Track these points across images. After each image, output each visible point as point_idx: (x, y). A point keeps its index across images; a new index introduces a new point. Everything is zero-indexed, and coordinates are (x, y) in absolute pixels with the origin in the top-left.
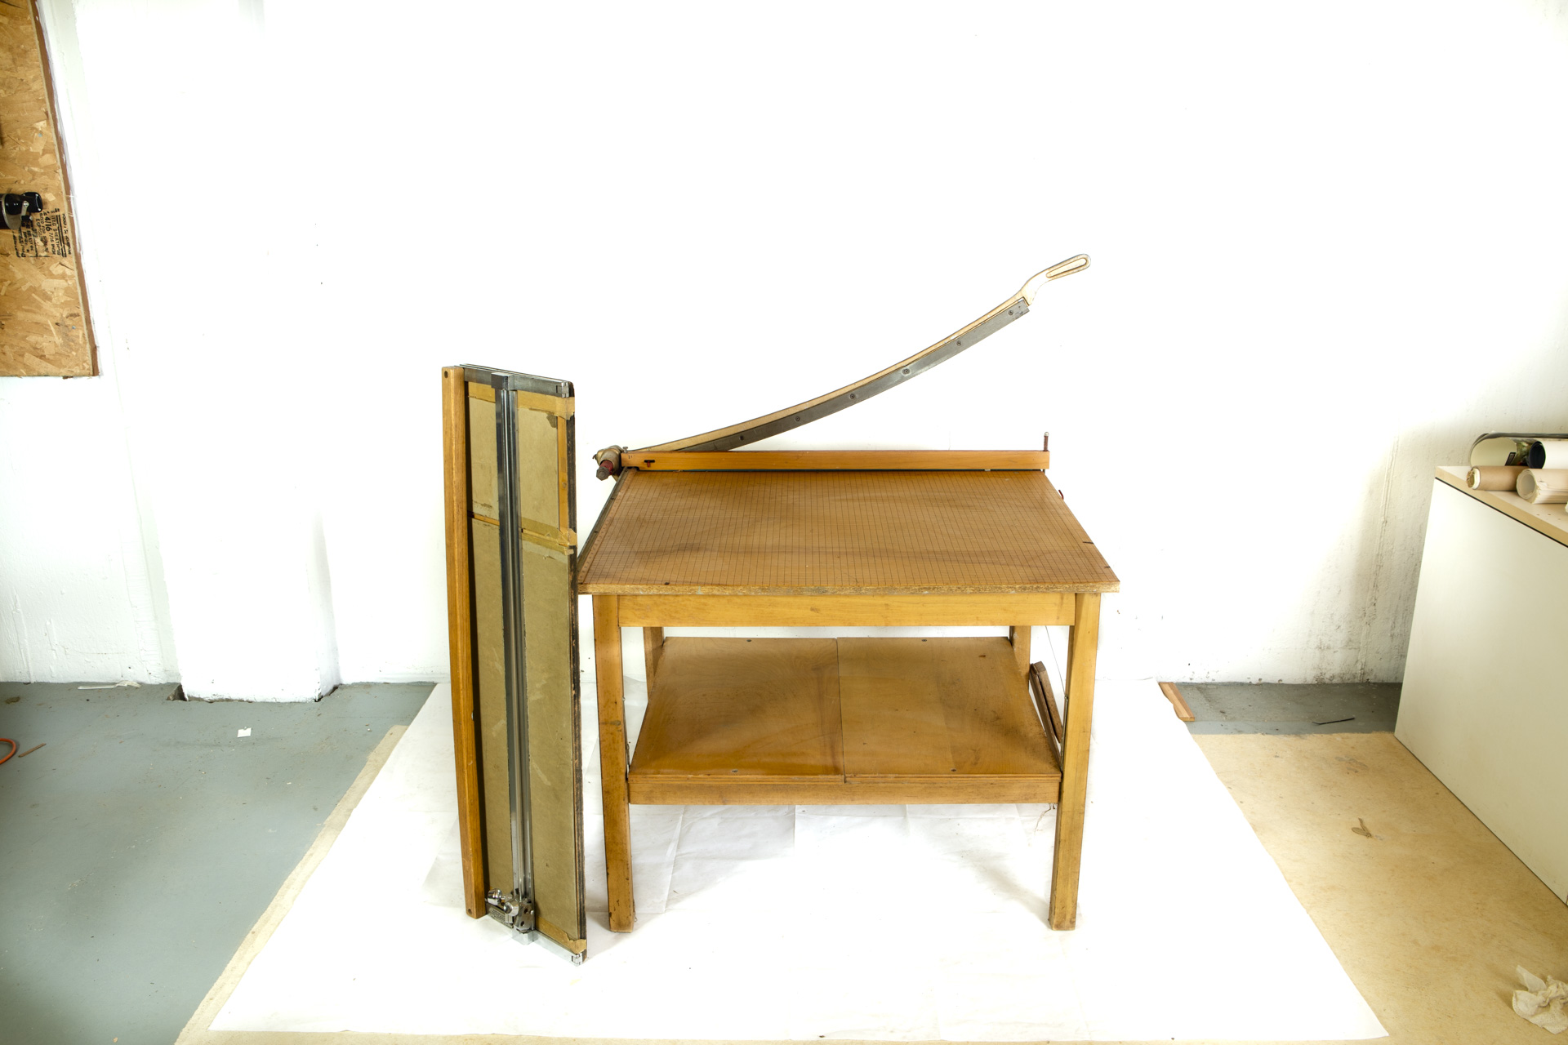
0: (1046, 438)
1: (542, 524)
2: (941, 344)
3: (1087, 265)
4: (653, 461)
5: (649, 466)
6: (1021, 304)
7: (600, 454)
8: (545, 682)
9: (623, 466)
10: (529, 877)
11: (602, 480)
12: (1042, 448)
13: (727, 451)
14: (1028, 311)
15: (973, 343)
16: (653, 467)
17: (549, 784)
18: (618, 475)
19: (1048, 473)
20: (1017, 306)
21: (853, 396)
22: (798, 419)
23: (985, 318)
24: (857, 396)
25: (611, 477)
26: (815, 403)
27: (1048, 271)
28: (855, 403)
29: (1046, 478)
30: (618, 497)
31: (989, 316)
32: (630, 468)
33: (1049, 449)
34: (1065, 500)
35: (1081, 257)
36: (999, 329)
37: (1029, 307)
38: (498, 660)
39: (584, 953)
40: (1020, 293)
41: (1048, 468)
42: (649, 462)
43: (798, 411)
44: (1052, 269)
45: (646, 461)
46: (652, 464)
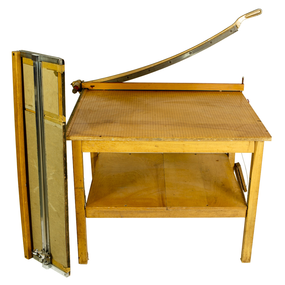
0: (243, 79)
1: (52, 113)
2: (204, 43)
3: (261, 13)
4: (94, 86)
5: (92, 88)
6: (235, 28)
7: (74, 83)
8: (54, 173)
9: (82, 88)
10: (48, 244)
11: (74, 93)
12: (241, 83)
13: (122, 83)
14: (238, 30)
15: (217, 43)
16: (94, 88)
17: (56, 211)
18: (81, 92)
19: (243, 92)
20: (234, 28)
21: (170, 62)
22: (149, 71)
23: (221, 33)
24: (172, 62)
25: (78, 92)
26: (156, 64)
27: (245, 15)
28: (171, 65)
29: (243, 94)
30: (81, 101)
31: (223, 32)
32: (85, 89)
33: (244, 83)
34: (250, 103)
35: (258, 10)
36: (226, 37)
37: (238, 29)
38: (35, 164)
39: (70, 273)
40: (235, 24)
41: (243, 90)
42: (92, 86)
43: (149, 67)
44: (247, 14)
45: (91, 86)
46: (93, 87)
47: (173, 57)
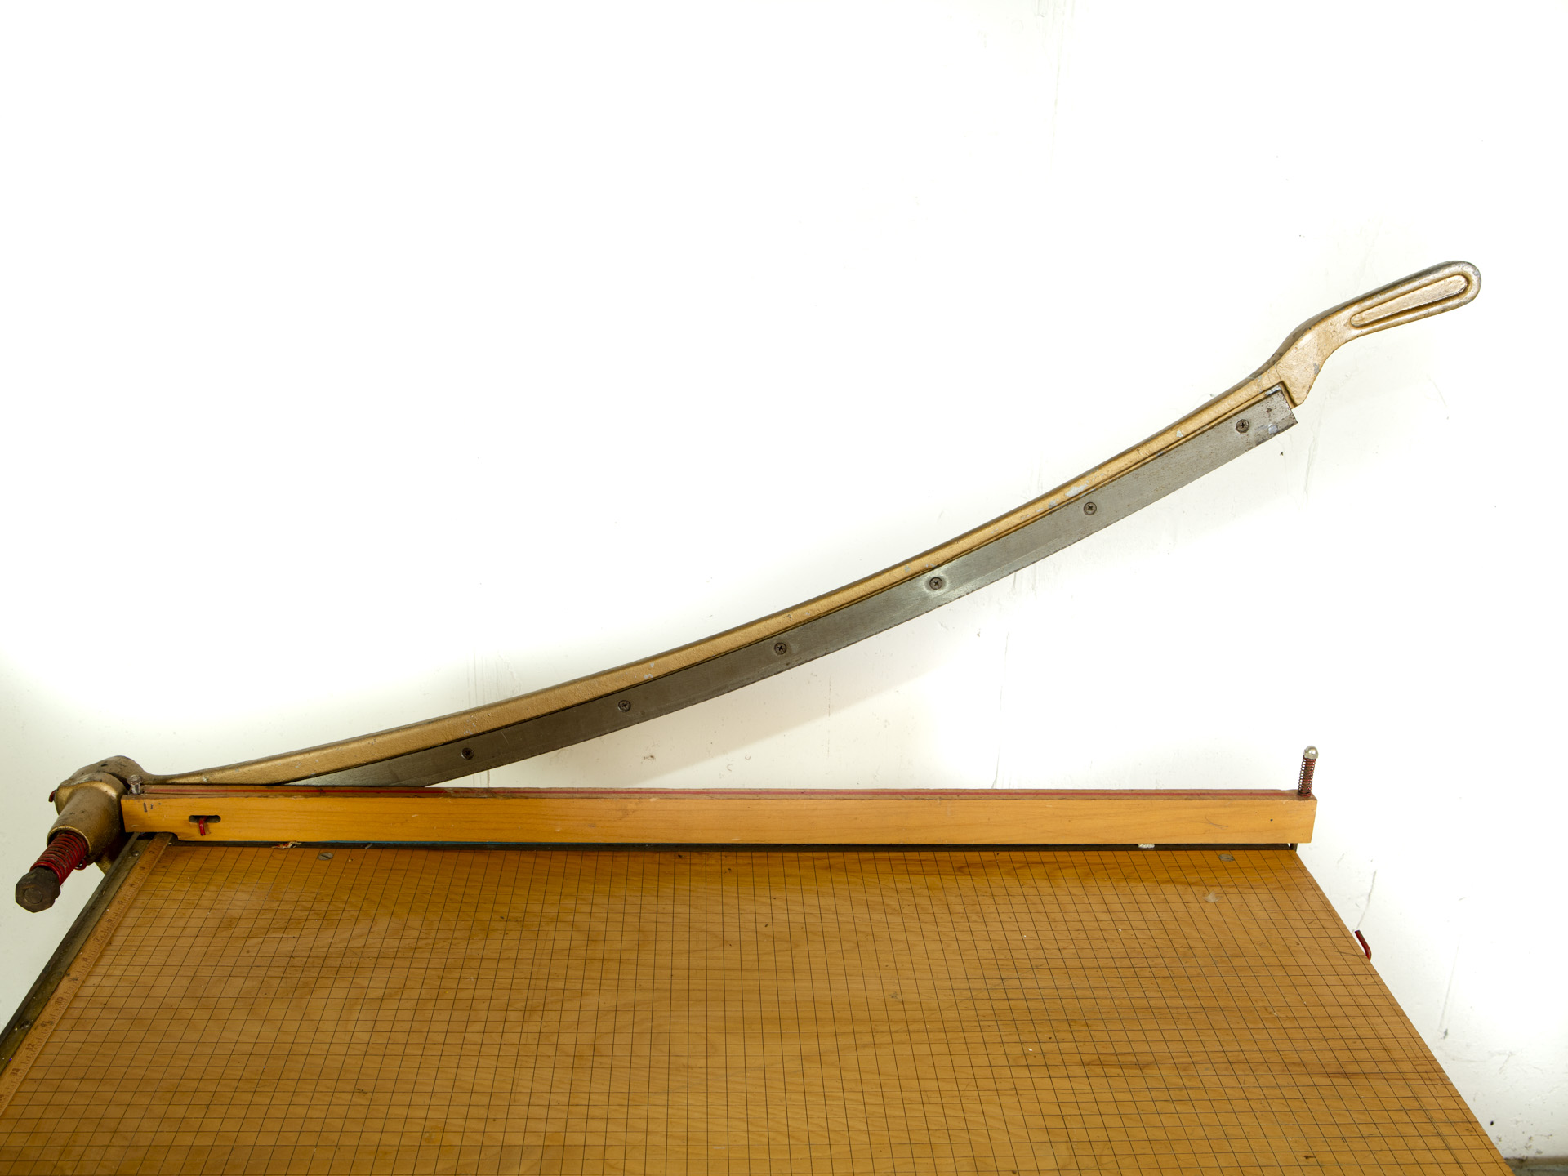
0: (1309, 765)
2: (1040, 508)
3: (1469, 294)
4: (217, 818)
5: (203, 833)
6: (1278, 401)
7: (65, 793)
9: (128, 830)
11: (34, 909)
12: (1294, 784)
13: (419, 791)
14: (1291, 423)
15: (1131, 509)
16: (216, 833)
18: (112, 858)
19: (1302, 851)
20: (1260, 408)
21: (782, 648)
22: (627, 705)
23: (1169, 438)
24: (794, 647)
25: (94, 864)
26: (674, 663)
27: (1355, 308)
28: (789, 666)
29: (1302, 869)
31: (1180, 433)
32: (150, 836)
33: (1315, 789)
34: (1372, 961)
35: (1453, 269)
36: (1205, 471)
37: (1295, 411)
40: (1273, 370)
41: (1309, 841)
42: (203, 821)
43: (625, 684)
44: (1368, 303)
45: (195, 818)
46: (212, 826)
47: (806, 613)
